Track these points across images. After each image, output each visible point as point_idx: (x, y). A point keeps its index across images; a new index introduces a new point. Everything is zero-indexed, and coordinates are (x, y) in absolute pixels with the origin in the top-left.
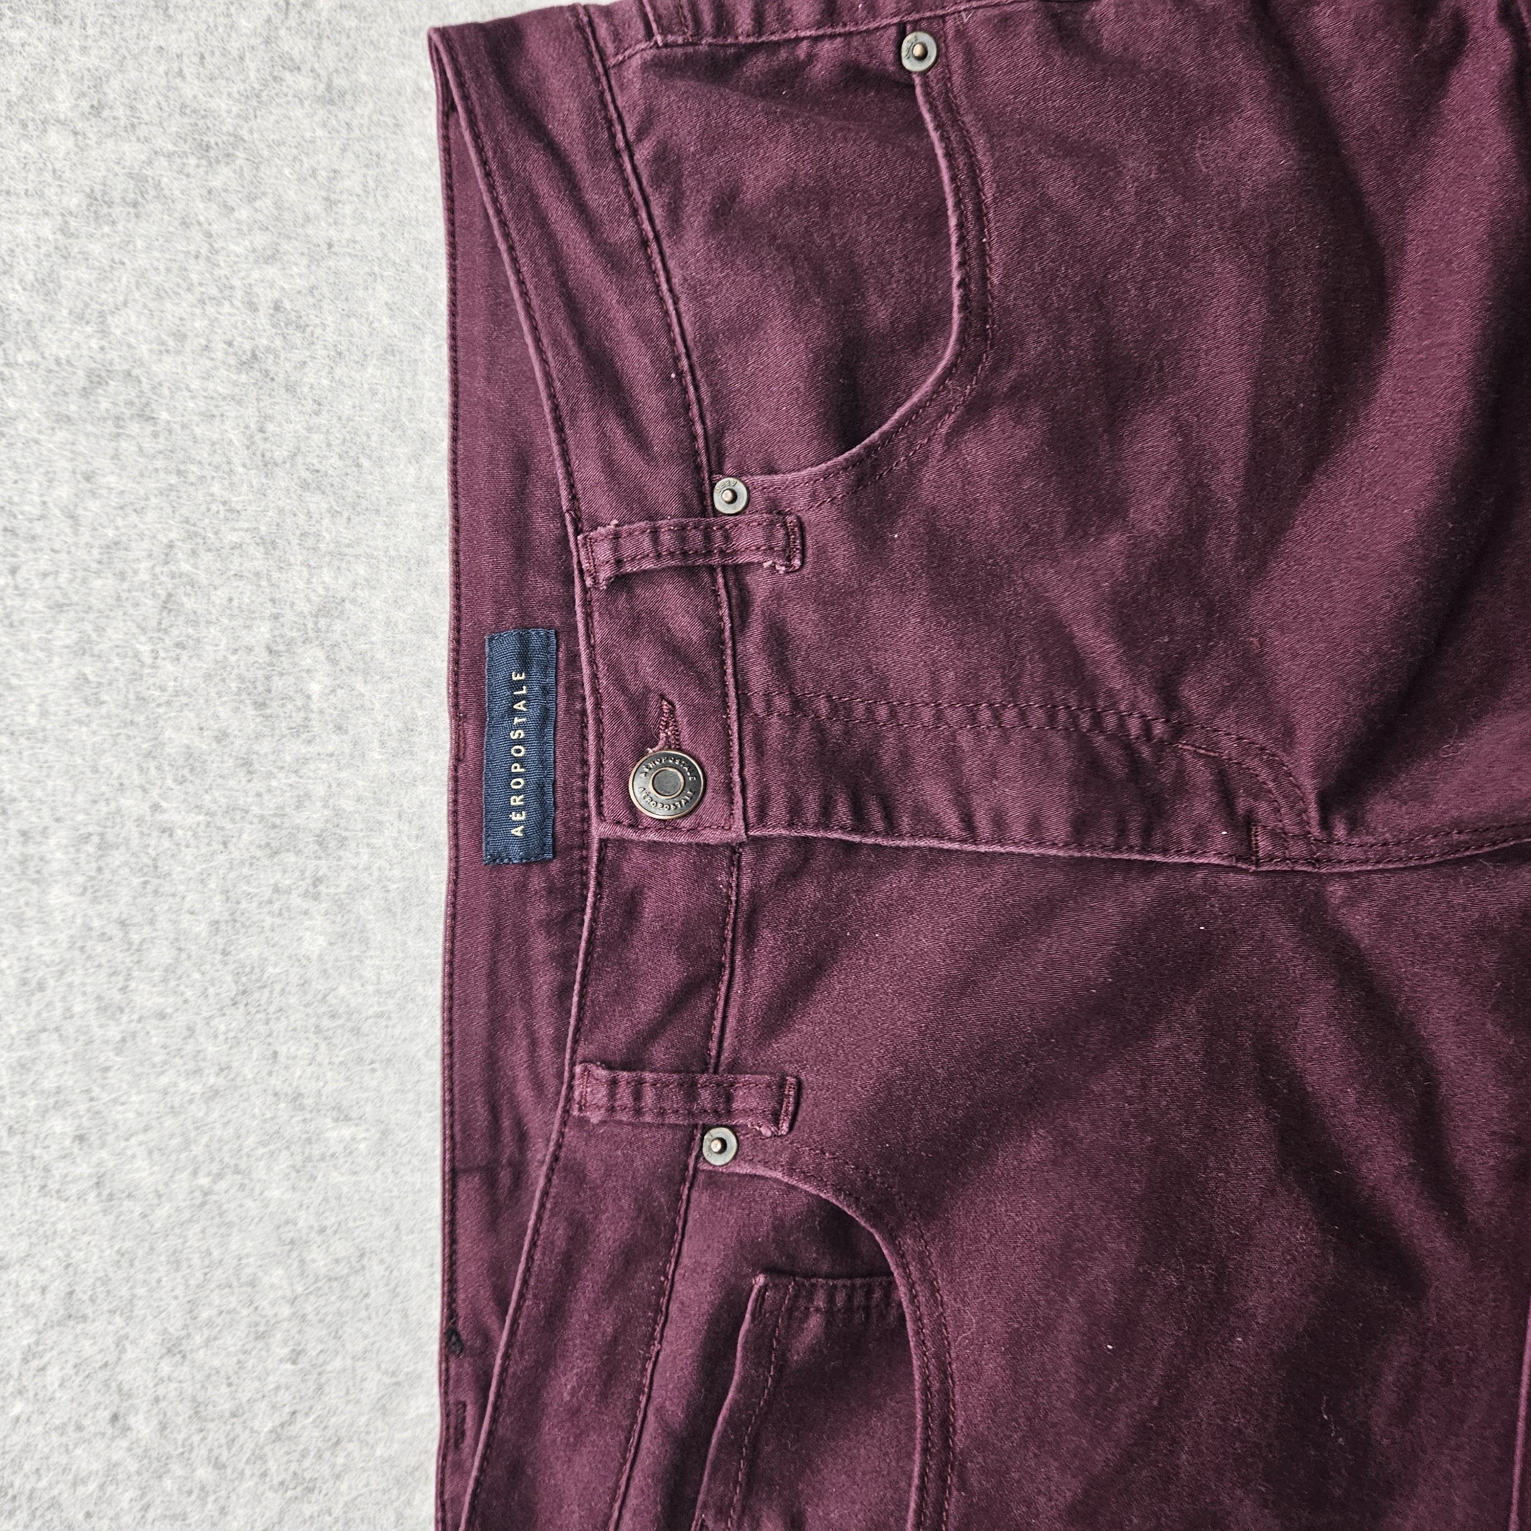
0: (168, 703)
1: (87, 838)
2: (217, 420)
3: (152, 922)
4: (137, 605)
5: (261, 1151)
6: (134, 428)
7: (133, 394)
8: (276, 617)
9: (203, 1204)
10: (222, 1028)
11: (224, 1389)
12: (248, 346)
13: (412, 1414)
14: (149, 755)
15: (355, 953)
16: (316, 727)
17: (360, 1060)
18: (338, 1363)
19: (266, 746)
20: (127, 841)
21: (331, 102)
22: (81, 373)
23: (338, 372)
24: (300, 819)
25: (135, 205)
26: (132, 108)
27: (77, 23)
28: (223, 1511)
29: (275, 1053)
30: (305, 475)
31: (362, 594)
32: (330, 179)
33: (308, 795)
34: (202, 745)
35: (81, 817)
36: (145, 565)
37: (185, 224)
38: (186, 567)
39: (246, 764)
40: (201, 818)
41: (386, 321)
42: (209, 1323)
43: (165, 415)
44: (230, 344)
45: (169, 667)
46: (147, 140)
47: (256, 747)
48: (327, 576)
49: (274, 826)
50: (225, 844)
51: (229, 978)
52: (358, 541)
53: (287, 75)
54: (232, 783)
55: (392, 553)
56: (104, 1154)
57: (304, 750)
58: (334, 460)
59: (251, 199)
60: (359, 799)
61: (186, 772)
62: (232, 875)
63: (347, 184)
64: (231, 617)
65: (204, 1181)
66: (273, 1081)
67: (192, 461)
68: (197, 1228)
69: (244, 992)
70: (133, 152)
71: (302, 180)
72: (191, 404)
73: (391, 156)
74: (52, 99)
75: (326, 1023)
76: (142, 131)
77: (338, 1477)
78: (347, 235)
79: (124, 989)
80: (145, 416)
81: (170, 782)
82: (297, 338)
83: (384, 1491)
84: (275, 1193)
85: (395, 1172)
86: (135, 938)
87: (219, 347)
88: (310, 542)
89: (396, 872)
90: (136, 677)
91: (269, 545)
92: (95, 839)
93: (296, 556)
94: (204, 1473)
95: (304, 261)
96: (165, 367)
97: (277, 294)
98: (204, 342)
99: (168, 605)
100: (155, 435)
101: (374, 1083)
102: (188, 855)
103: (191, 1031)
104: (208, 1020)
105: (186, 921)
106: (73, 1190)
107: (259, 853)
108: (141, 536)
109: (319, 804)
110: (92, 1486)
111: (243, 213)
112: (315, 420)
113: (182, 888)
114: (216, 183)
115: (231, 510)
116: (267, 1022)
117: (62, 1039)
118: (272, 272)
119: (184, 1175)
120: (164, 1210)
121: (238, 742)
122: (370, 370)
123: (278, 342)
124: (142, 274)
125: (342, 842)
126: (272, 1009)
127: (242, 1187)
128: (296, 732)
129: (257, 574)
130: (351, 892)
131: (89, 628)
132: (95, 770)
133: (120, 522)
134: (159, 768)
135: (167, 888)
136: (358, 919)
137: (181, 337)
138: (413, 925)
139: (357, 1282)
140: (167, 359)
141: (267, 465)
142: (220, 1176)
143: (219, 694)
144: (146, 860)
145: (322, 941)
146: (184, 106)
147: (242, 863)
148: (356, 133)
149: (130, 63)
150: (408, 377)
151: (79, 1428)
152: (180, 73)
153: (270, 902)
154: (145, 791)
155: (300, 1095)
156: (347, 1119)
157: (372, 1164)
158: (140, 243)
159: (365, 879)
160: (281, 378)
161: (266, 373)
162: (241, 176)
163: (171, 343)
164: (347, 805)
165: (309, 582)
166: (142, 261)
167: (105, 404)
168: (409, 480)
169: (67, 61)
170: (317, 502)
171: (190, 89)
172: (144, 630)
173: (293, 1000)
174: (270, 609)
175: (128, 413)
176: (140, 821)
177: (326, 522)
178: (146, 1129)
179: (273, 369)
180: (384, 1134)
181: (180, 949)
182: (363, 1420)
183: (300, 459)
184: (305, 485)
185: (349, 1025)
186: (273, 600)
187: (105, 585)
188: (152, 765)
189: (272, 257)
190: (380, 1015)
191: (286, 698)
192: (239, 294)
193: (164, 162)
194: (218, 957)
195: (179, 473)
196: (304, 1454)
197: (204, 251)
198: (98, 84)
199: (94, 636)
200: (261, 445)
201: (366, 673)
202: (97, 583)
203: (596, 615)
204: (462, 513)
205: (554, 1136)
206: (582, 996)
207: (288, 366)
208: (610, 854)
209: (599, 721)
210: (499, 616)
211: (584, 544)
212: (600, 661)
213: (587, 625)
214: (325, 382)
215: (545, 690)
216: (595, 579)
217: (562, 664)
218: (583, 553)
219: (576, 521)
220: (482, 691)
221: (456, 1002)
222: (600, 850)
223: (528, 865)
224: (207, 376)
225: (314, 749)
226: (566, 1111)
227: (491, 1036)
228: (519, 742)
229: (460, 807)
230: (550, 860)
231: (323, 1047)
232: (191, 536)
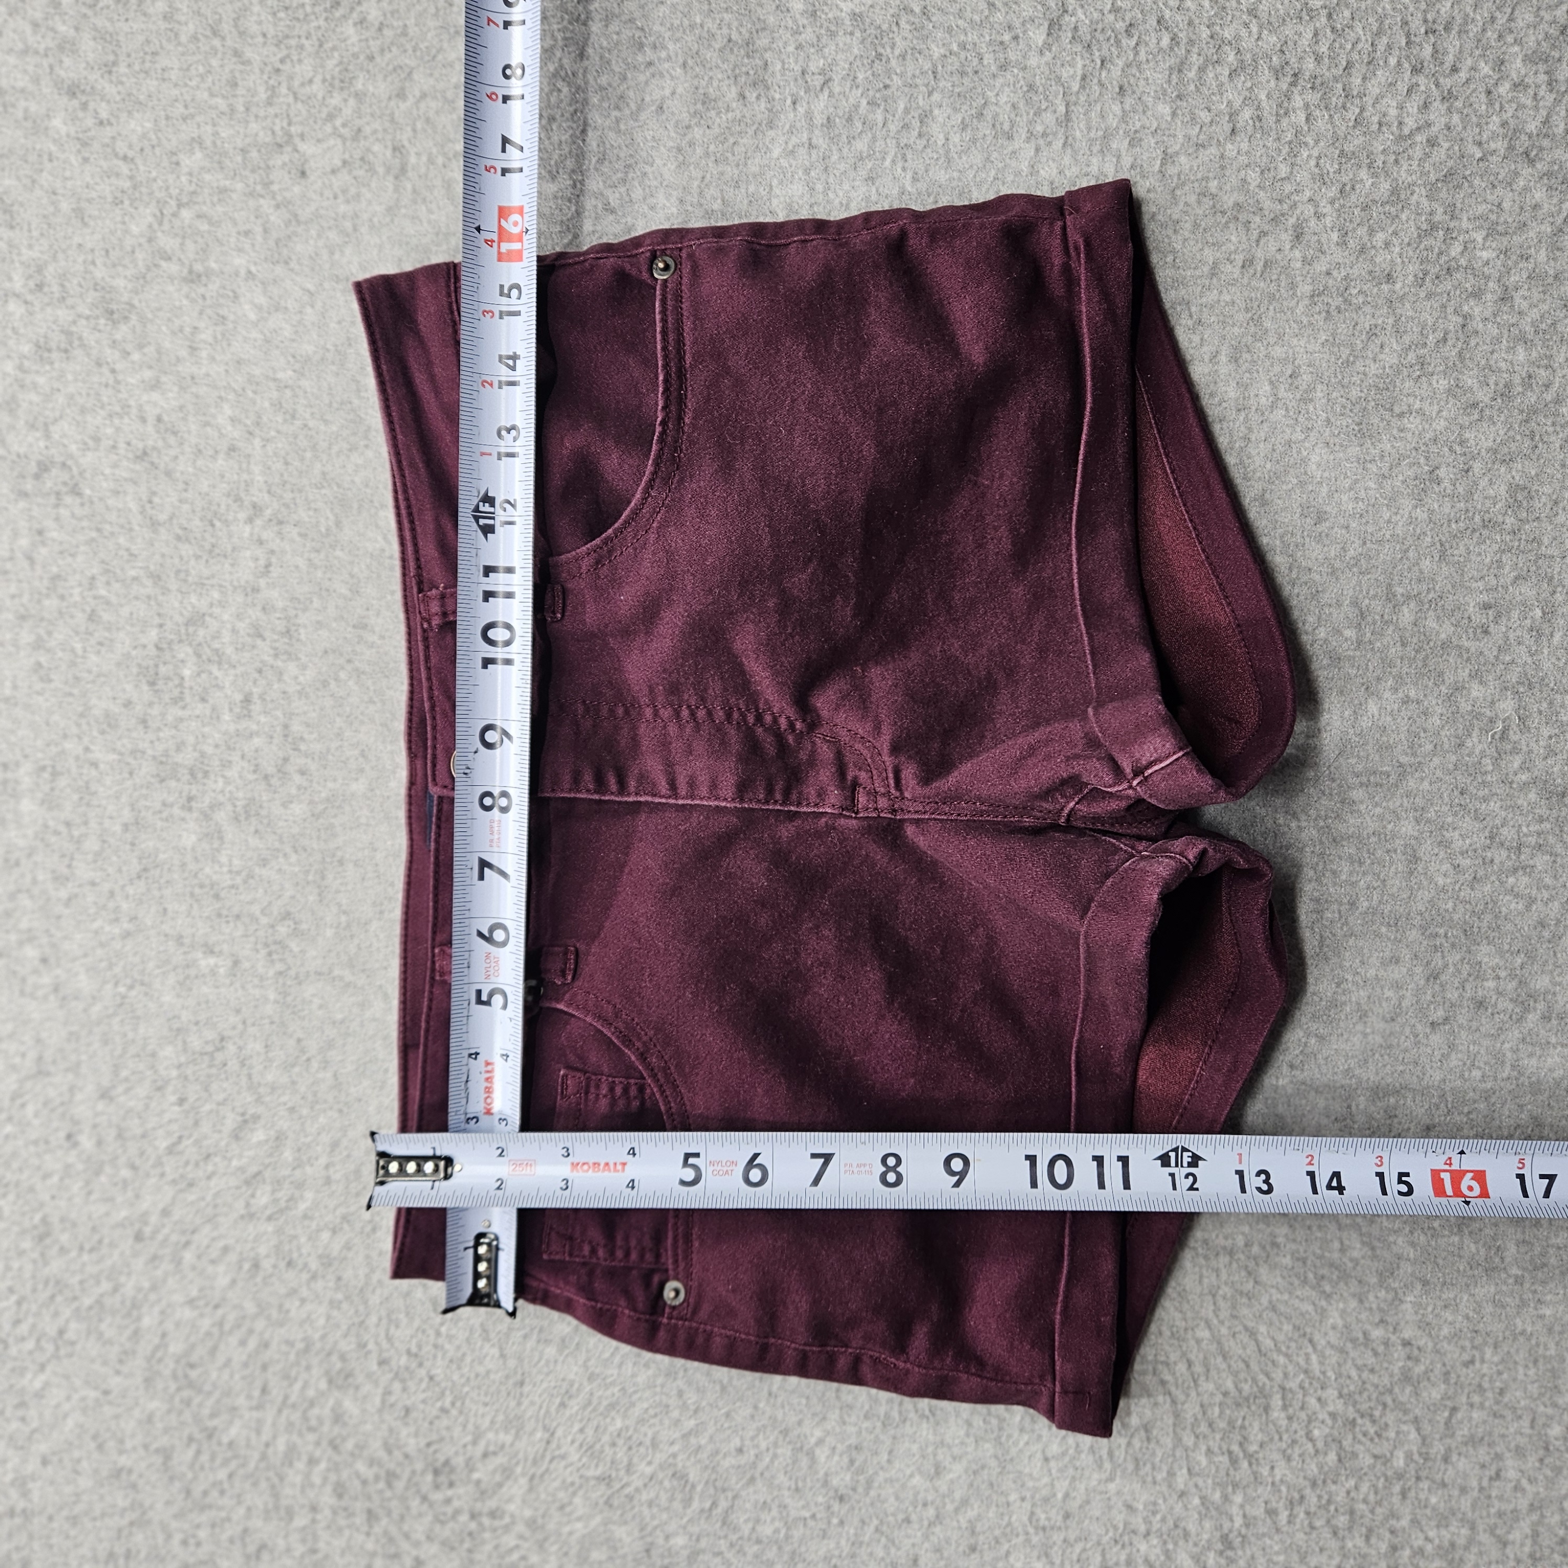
0: (93, 682)
1: (43, 768)
2: (122, 495)
3: (86, 823)
4: (72, 617)
5: (157, 971)
6: (68, 500)
7: (65, 476)
9: (121, 1005)
10: (131, 892)
11: (136, 1121)
12: (140, 445)
13: (255, 1140)
14: (82, 715)
15: (216, 845)
16: (188, 699)
17: (219, 915)
18: (207, 1107)
19: (155, 711)
20: (69, 771)
21: (192, 281)
22: (33, 464)
23: (199, 463)
24: (179, 758)
25: (66, 351)
26: (62, 286)
27: (26, 227)
28: (137, 1196)
29: (165, 910)
30: (180, 532)
31: (217, 610)
32: (193, 334)
33: (183, 743)
34: (116, 709)
35: (40, 755)
36: (77, 591)
37: (99, 364)
38: (103, 592)
39: (144, 722)
40: (115, 757)
41: (230, 428)
42: (126, 1080)
43: (88, 492)
44: (129, 444)
45: (94, 658)
46: (73, 307)
47: (150, 711)
48: (194, 599)
49: (162, 763)
50: (131, 774)
51: (135, 861)
52: (213, 576)
53: (163, 264)
54: (134, 734)
55: (235, 583)
56: (59, 971)
57: (180, 713)
58: (197, 522)
59: (141, 347)
60: (217, 746)
61: (105, 726)
62: (136, 794)
63: (203, 336)
64: (132, 625)
65: (122, 989)
66: (164, 927)
67: (106, 522)
68: (118, 1019)
69: (145, 870)
70: (63, 314)
71: (174, 333)
72: (105, 485)
73: (232, 317)
74: (10, 279)
75: (197, 891)
76: (70, 301)
77: (209, 1178)
78: (204, 370)
79: (69, 866)
80: (75, 491)
81: (95, 733)
82: (172, 440)
83: (238, 1188)
84: (167, 998)
85: (243, 987)
86: (76, 833)
87: (122, 445)
88: (182, 575)
90: (73, 664)
91: (156, 578)
92: (49, 769)
93: (173, 585)
94: (125, 1173)
95: (176, 389)
96: (88, 460)
97: (158, 411)
98: (111, 443)
99: (92, 617)
100: (82, 505)
101: (228, 930)
102: (108, 781)
103: (112, 894)
104: (123, 887)
105: (107, 823)
106: (40, 993)
107: (153, 780)
108: (75, 571)
109: (191, 749)
110: (55, 1179)
111: (136, 356)
112: (185, 495)
113: (104, 802)
114: (118, 337)
115: (131, 555)
116: (160, 889)
117: (32, 897)
118: (155, 396)
119: (109, 987)
120: (97, 1009)
121: (138, 707)
122: (220, 462)
123: (160, 444)
124: (71, 397)
125: (206, 774)
126: (162, 881)
127: (146, 994)
128: (175, 701)
129: (149, 597)
130: (212, 807)
131: (42, 632)
132: (48, 724)
133: (61, 562)
134: (88, 724)
135: (95, 802)
136: (217, 823)
137: (97, 440)
138: (252, 829)
139: (219, 1057)
140: (89, 454)
141: (154, 525)
142: (131, 987)
143: (126, 676)
144: (81, 783)
145: (194, 838)
146: (96, 284)
147: (142, 786)
148: (209, 302)
149: (60, 256)
150: (244, 466)
151: (47, 1142)
152: (93, 263)
153: (160, 812)
154: (80, 738)
155: (181, 937)
156: (212, 952)
157: (228, 981)
158: (70, 377)
159: (221, 798)
160: (162, 466)
161: (152, 463)
162: (134, 332)
163: (91, 443)
164: (209, 750)
165: (182, 602)
166: (71, 389)
167: (49, 484)
168: (246, 535)
169: (19, 254)
170: (186, 550)
171: (99, 273)
172: (77, 633)
173: (176, 876)
174: (157, 621)
175: (64, 489)
176: (77, 758)
177: (193, 562)
178: (86, 955)
179: (156, 461)
180: (236, 963)
181: (104, 841)
182: (223, 1143)
183: (175, 521)
184: (178, 538)
185: (212, 892)
186: (159, 615)
187: (52, 603)
188: (83, 721)
189: (155, 385)
190: (232, 887)
191: (168, 678)
192: (134, 411)
193: (84, 322)
194: (128, 847)
195: (99, 530)
196: (187, 1163)
197: (111, 382)
198: (40, 270)
199: (45, 637)
200: (150, 512)
201: (220, 663)
202: (47, 603)
207: (167, 459)
214: (191, 470)
224: (115, 466)
225: (186, 713)
231: (195, 906)
232: (107, 571)
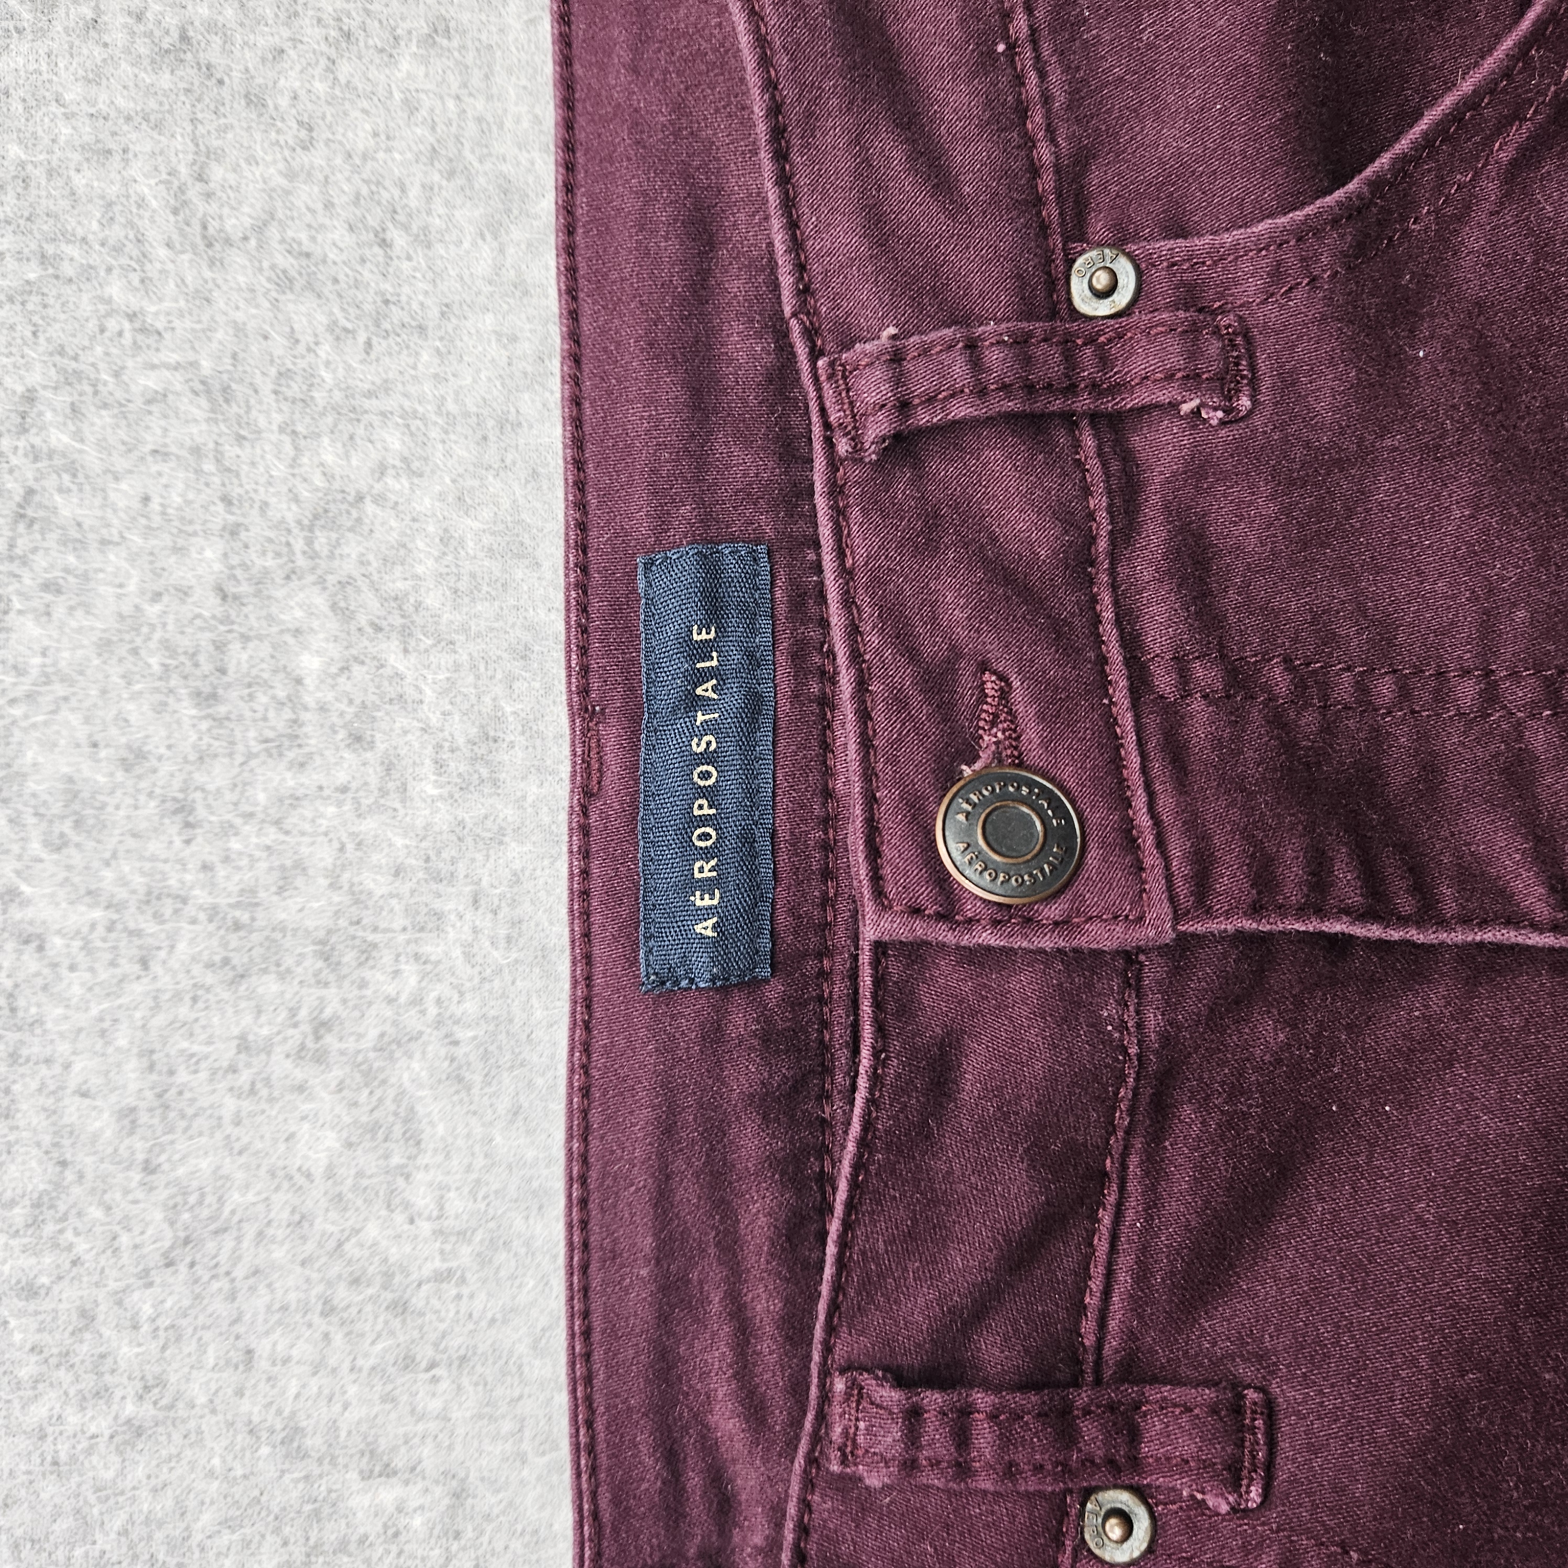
0: (31, 697)
2: (116, 161)
3: (8, 1113)
5: (226, 1538)
8: (233, 531)
10: (147, 1310)
12: (172, 21)
15: (396, 1160)
16: (313, 736)
19: (218, 776)
23: (345, 69)
24: (287, 911)
29: (249, 1352)
30: (284, 261)
31: (396, 485)
33: (300, 867)
34: (97, 775)
38: (59, 438)
39: (182, 810)
40: (97, 914)
44: (139, 17)
45: (30, 629)
47: (200, 778)
48: (329, 453)
49: (237, 926)
50: (144, 963)
51: (158, 1216)
52: (386, 387)
54: (154, 847)
55: (451, 406)
57: (291, 781)
58: (340, 234)
60: (398, 872)
61: (66, 826)
62: (160, 1020)
64: (149, 532)
66: (245, 1406)
67: (67, 237)
69: (187, 1241)
72: (65, 131)
81: (36, 847)
87: (118, 22)
88: (295, 389)
89: (470, 1007)
91: (219, 395)
93: (270, 415)
99: (27, 510)
101: (435, 1405)
102: (75, 985)
103: (87, 1316)
104: (120, 1296)
105: (73, 1109)
107: (209, 978)
109: (323, 882)
112: (303, 159)
113: (64, 1048)
115: (144, 330)
116: (232, 1296)
121: (166, 768)
122: (405, 65)
125: (367, 952)
126: (240, 1272)
128: (275, 747)
129: (196, 451)
130: (386, 1047)
135: (34, 1048)
136: (401, 1094)
138: (504, 1105)
141: (213, 244)
143: (128, 679)
145: (331, 1140)
147: (177, 997)
150: (476, 79)
153: (233, 1069)
155: (298, 1431)
156: (388, 1472)
159: (412, 1021)
160: (236, 79)
161: (209, 70)
164: (375, 882)
165: (294, 463)
168: (481, 269)
170: (306, 313)
173: (279, 1254)
174: (220, 515)
177: (325, 350)
179: (218, 62)
180: (458, 1497)
181: (63, 1164)
183: (273, 232)
184: (284, 282)
185: (388, 1296)
186: (227, 500)
190: (445, 1276)
191: (255, 683)
194: (136, 1176)
200: (201, 207)
201: (406, 633)
203: (855, 514)
204: (586, 326)
205: (792, 1509)
206: (843, 1244)
207: (251, 58)
208: (894, 968)
209: (864, 715)
210: (662, 521)
211: (830, 377)
212: (863, 599)
213: (838, 532)
214: (320, 87)
215: (752, 659)
216: (857, 441)
217: (782, 609)
218: (828, 392)
219: (810, 334)
220: (634, 662)
221: (596, 1256)
222: (875, 963)
223: (725, 990)
224: (94, 78)
225: (310, 779)
226: (812, 1460)
227: (664, 1319)
228: (707, 757)
229: (596, 884)
230: (766, 981)
231: (338, 1339)
232: (70, 378)
